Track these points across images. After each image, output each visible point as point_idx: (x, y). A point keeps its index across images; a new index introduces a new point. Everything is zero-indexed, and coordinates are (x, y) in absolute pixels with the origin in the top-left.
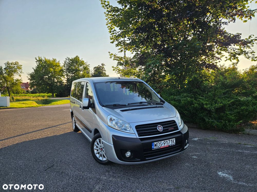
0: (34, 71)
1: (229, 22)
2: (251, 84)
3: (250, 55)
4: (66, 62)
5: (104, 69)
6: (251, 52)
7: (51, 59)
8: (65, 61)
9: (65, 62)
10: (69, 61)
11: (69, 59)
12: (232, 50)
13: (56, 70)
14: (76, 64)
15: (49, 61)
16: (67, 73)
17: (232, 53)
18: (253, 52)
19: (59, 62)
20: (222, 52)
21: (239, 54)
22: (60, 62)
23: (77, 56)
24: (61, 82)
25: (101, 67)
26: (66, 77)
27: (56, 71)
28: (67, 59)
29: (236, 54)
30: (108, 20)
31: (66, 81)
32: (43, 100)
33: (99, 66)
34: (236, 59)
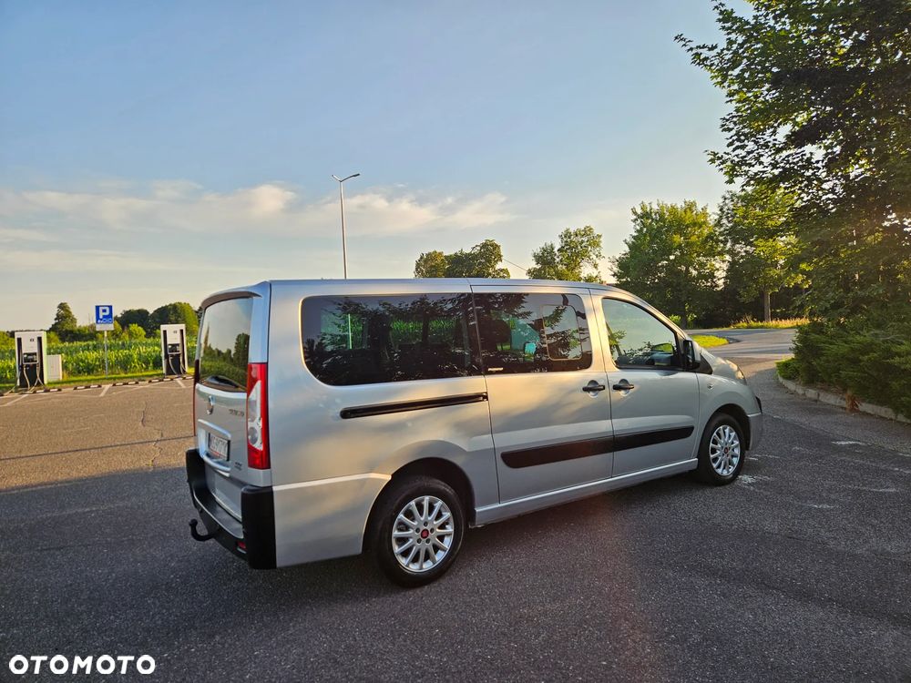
0: (627, 250)
4: (725, 210)
7: (680, 205)
8: (721, 205)
11: (733, 196)
13: (694, 239)
15: (673, 210)
19: (704, 209)
22: (707, 212)
28: (728, 196)
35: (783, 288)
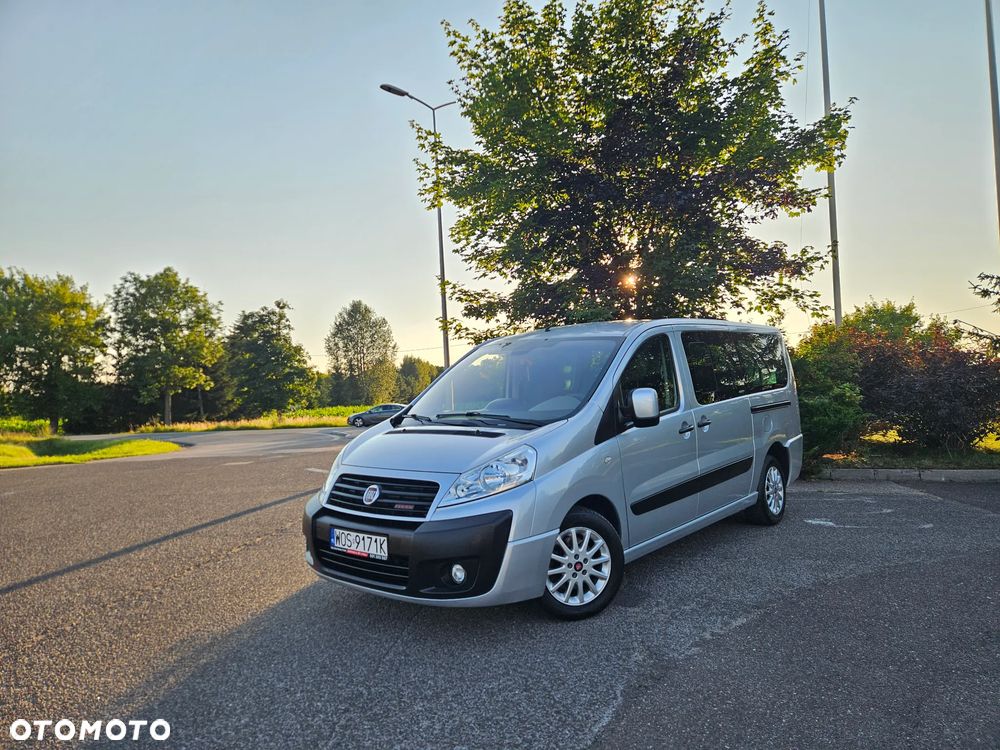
1: (762, 217)
2: (820, 370)
3: (808, 301)
5: (287, 320)
6: (809, 294)
7: (51, 278)
8: (119, 287)
9: (118, 293)
10: (137, 289)
11: (135, 279)
13: (77, 323)
14: (167, 299)
16: (127, 334)
17: (764, 294)
18: (815, 294)
19: (84, 288)
20: (742, 288)
21: (783, 297)
23: (169, 269)
24: (89, 372)
25: (274, 313)
26: (111, 351)
27: (76, 327)
28: (129, 278)
29: (776, 296)
30: (423, 182)
31: (111, 370)
32: (38, 443)
33: (264, 309)
34: (775, 309)
35: (184, 389)
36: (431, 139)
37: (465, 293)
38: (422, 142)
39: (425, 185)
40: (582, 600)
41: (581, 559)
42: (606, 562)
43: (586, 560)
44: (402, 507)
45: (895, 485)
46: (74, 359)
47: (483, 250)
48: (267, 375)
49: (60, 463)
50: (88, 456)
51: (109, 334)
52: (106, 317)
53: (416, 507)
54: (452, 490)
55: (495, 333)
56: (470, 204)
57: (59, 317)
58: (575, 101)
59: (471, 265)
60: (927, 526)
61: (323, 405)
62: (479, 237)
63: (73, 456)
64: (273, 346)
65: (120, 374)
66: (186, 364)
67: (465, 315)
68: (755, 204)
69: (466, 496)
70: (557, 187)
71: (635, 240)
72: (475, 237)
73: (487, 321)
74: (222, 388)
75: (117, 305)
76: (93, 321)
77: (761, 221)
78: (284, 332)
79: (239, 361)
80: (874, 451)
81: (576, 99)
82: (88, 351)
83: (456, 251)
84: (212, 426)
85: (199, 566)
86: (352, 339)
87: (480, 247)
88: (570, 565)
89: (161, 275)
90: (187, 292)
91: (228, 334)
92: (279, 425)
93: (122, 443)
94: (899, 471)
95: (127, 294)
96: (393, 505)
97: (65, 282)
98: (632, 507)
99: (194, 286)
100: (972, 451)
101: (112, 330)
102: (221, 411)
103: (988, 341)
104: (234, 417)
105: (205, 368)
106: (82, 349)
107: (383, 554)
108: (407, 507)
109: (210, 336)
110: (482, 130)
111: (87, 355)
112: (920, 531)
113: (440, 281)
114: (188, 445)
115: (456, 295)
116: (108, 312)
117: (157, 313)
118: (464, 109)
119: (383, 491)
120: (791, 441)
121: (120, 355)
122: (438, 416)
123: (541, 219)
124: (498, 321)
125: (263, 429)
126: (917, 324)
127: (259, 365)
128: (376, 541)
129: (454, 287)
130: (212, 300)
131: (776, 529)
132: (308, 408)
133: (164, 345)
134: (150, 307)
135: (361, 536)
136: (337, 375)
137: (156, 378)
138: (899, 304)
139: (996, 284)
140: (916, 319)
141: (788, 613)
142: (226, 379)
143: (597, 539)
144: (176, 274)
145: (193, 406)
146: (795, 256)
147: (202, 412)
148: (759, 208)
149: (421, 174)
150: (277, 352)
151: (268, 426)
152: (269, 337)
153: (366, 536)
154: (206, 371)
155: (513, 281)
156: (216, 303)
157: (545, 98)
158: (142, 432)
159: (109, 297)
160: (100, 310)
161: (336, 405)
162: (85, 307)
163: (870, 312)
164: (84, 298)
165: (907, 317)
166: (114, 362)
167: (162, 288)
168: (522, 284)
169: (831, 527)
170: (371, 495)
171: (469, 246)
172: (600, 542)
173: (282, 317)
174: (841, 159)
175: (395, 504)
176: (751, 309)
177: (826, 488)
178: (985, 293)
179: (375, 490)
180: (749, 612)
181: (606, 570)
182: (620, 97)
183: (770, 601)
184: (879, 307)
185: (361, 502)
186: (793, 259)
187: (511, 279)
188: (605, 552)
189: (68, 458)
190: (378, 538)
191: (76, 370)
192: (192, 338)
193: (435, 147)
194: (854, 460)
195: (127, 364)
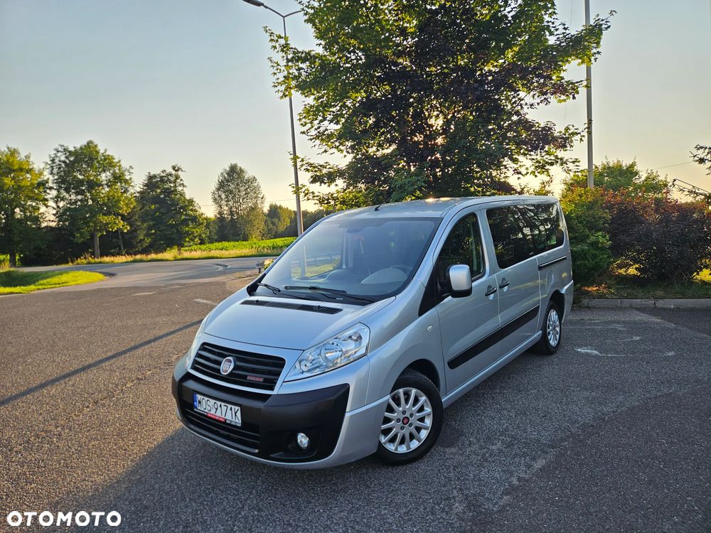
1: (538, 104)
2: (580, 222)
3: (571, 166)
4: (56, 160)
5: (181, 180)
6: (571, 161)
8: (53, 156)
9: (53, 161)
10: (67, 158)
11: (64, 149)
12: (539, 155)
14: (90, 165)
16: (62, 191)
17: (538, 162)
18: (576, 161)
19: (28, 157)
21: (552, 164)
22: (31, 159)
23: (90, 143)
24: (36, 220)
25: (171, 175)
26: (51, 203)
27: (23, 186)
28: (60, 149)
30: (276, 77)
31: (52, 218)
33: (164, 171)
34: (546, 173)
35: (108, 232)
36: (282, 42)
37: (311, 165)
38: (274, 44)
39: (278, 79)
40: (408, 447)
41: (407, 415)
42: (429, 415)
43: (412, 415)
44: (254, 379)
45: (637, 312)
46: (24, 209)
47: (324, 131)
48: (169, 221)
49: (12, 293)
50: (32, 287)
51: (48, 191)
52: (45, 178)
53: (266, 380)
54: (298, 365)
55: (334, 195)
56: (314, 94)
57: (10, 179)
58: (395, 10)
59: (314, 144)
60: (671, 354)
61: (211, 242)
62: (321, 121)
63: (22, 287)
64: (172, 200)
65: (59, 221)
66: (108, 213)
67: (312, 182)
68: (532, 93)
69: (309, 371)
70: (380, 80)
71: (440, 122)
72: (317, 121)
73: (329, 186)
74: (135, 231)
75: (53, 169)
76: (36, 182)
77: (537, 106)
78: (180, 189)
79: (147, 211)
80: (618, 283)
81: (396, 8)
82: (34, 204)
83: (303, 133)
84: (130, 258)
85: (96, 403)
86: (231, 192)
87: (322, 129)
88: (398, 420)
89: (85, 146)
90: (105, 159)
91: (139, 190)
92: (179, 257)
93: (61, 274)
94: (639, 300)
95: (60, 161)
96: (245, 377)
97: (13, 152)
98: (448, 363)
99: (111, 154)
100: (691, 282)
101: (51, 188)
102: (136, 247)
103: (703, 197)
104: (146, 251)
105: (123, 216)
106: (29, 203)
107: (237, 421)
108: (257, 379)
109: (125, 192)
110: (321, 35)
111: (33, 207)
112: (666, 359)
113: (292, 156)
114: (111, 275)
115: (304, 167)
116: (47, 175)
117: (84, 175)
118: (306, 17)
119: (239, 363)
120: (566, 288)
121: (58, 207)
122: (286, 288)
123: (368, 106)
124: (336, 185)
125: (167, 260)
126: (637, 177)
127: (163, 214)
128: (231, 409)
129: (302, 160)
130: (125, 165)
131: (554, 358)
132: (200, 244)
133: (91, 199)
134: (78, 171)
135: (219, 403)
136: (221, 219)
137: (87, 223)
138: (626, 163)
139: (708, 153)
140: (637, 173)
141: (578, 454)
142: (139, 224)
143: (422, 396)
144: (96, 146)
145: (114, 244)
146: (560, 132)
147: (123, 249)
148: (536, 97)
149: (274, 70)
150: (175, 203)
151: (171, 258)
152: (168, 192)
153: (223, 404)
154: (124, 218)
155: (348, 155)
156: (128, 168)
157: (371, 8)
158: (78, 264)
159: (47, 163)
160: (41, 174)
161: (221, 241)
162: (29, 171)
163: (604, 169)
164: (29, 165)
165: (630, 172)
166: (54, 212)
167: (86, 157)
168: (354, 158)
169: (596, 356)
170: (227, 367)
171: (313, 129)
172: (423, 399)
173: (177, 177)
174: (597, 56)
175: (246, 376)
176: (527, 173)
177: (586, 316)
178: (702, 161)
179: (230, 361)
180: (546, 452)
181: (428, 422)
182: (428, 7)
183: (562, 440)
184: (611, 165)
185: (218, 371)
186: (558, 134)
187: (346, 154)
188: (427, 407)
189: (17, 289)
190: (233, 407)
191: (27, 218)
192: (111, 194)
193: (285, 48)
194: (605, 291)
195: (64, 213)
